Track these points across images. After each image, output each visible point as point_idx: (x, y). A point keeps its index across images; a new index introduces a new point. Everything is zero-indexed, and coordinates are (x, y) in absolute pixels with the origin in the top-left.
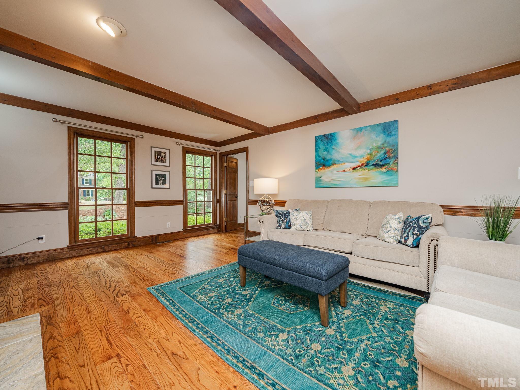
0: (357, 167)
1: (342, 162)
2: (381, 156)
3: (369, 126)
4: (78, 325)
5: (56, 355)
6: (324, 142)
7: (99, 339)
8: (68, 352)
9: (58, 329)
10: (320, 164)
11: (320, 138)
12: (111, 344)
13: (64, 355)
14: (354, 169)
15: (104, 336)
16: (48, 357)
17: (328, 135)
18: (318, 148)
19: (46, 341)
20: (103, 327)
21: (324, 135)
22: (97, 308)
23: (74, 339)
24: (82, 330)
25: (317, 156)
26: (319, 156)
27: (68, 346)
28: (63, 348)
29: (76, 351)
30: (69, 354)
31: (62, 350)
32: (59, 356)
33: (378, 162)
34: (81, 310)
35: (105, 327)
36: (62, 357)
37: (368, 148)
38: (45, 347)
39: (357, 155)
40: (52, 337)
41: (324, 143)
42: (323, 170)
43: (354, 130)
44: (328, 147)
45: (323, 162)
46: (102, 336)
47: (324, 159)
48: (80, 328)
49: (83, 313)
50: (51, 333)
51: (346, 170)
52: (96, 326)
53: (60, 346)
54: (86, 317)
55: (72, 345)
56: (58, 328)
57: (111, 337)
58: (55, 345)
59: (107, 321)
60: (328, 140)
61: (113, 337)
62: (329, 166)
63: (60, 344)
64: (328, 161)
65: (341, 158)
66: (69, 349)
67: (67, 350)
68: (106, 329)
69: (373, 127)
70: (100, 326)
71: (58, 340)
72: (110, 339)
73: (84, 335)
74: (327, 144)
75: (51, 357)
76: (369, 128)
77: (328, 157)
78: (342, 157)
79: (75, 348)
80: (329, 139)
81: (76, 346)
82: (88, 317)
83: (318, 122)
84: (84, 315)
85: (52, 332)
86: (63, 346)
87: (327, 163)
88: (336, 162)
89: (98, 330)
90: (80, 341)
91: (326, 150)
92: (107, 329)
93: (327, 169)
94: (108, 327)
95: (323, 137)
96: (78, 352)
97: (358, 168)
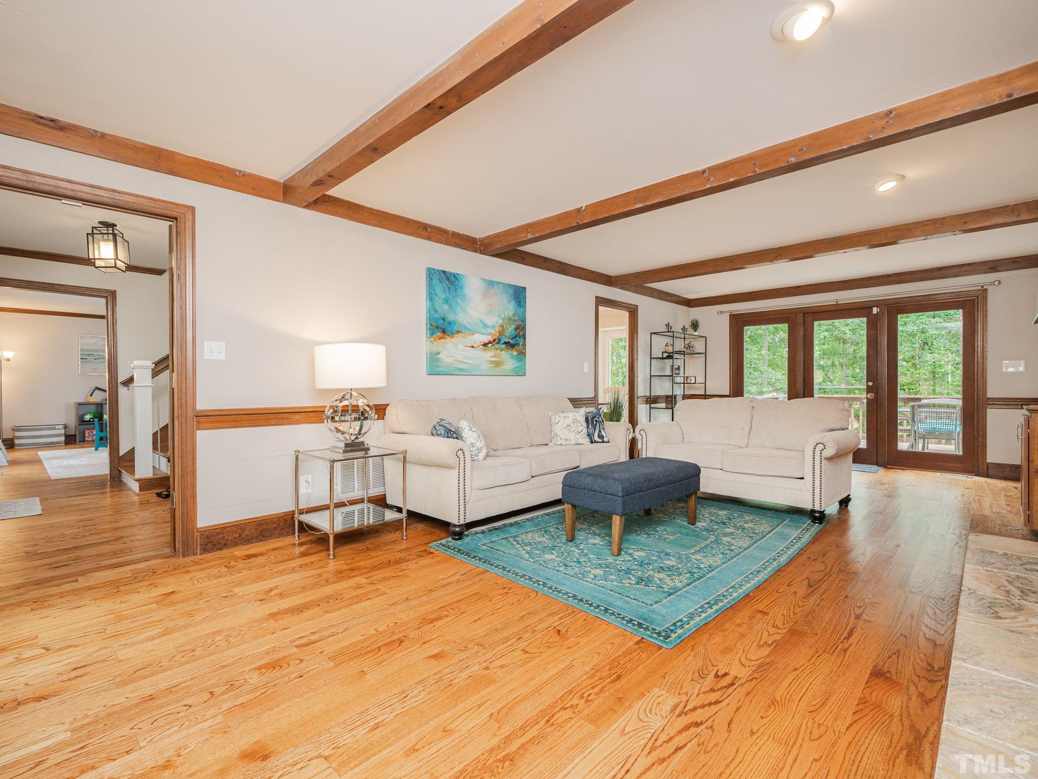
0: (488, 343)
1: (470, 330)
2: (511, 332)
3: (501, 283)
4: (867, 685)
5: (929, 668)
6: (444, 285)
7: (859, 644)
8: (911, 660)
9: (907, 707)
10: (437, 327)
11: (437, 273)
12: (852, 630)
13: (918, 661)
14: (485, 345)
15: (848, 644)
16: (941, 674)
17: (451, 273)
18: (433, 292)
19: (938, 702)
20: (835, 653)
21: (444, 272)
22: (803, 691)
23: (891, 670)
24: (869, 672)
25: (432, 310)
26: (436, 311)
27: (906, 667)
28: (914, 670)
29: (899, 654)
30: (912, 657)
31: (918, 668)
32: (925, 664)
33: (510, 341)
34: (832, 714)
35: (834, 651)
36: (922, 661)
37: (499, 316)
38: (942, 692)
39: (489, 324)
40: (925, 701)
41: (443, 287)
42: (442, 341)
43: (485, 280)
44: (450, 297)
45: (443, 324)
46: (851, 645)
47: (443, 319)
48: (868, 678)
49: (836, 703)
50: (922, 710)
51: (475, 346)
52: (844, 663)
53: (918, 676)
54: (841, 690)
55: (900, 665)
56: (905, 710)
57: (841, 635)
58: (924, 683)
59: (818, 657)
60: (450, 284)
61: (839, 634)
62: (452, 335)
63: (916, 679)
64: (450, 323)
65: (469, 323)
66: (907, 663)
67: (911, 663)
68: (837, 647)
69: (505, 285)
70: (838, 656)
71: (917, 688)
72: (845, 635)
73: (873, 664)
74: (449, 292)
75: (937, 671)
76: (501, 286)
77: (450, 317)
78: (471, 322)
79: (898, 658)
80: (452, 282)
81: (896, 659)
82: (836, 686)
83: (429, 239)
84: (839, 698)
85: (919, 711)
86: (913, 672)
87: (448, 329)
88: (463, 330)
89: (847, 655)
90: (885, 660)
91: (446, 301)
92: (835, 647)
93: (449, 339)
94: (829, 648)
95: (442, 274)
96: (898, 652)
97: (490, 345)
